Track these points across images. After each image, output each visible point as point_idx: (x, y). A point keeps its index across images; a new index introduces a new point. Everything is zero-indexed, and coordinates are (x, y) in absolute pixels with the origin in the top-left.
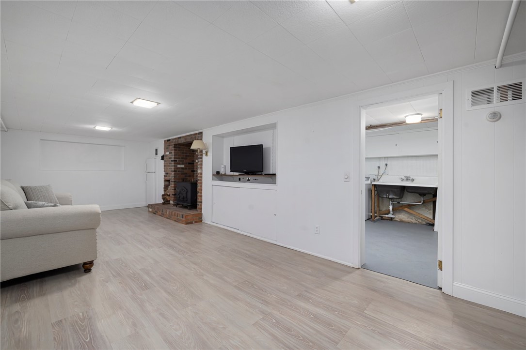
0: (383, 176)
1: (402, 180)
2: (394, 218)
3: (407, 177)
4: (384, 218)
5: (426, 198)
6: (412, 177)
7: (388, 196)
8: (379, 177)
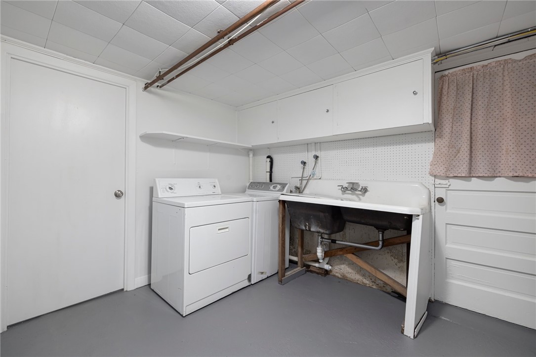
0: (311, 181)
1: (344, 189)
2: (331, 271)
3: (353, 184)
4: (311, 269)
5: (389, 234)
6: (362, 184)
7: (310, 228)
8: (304, 182)
